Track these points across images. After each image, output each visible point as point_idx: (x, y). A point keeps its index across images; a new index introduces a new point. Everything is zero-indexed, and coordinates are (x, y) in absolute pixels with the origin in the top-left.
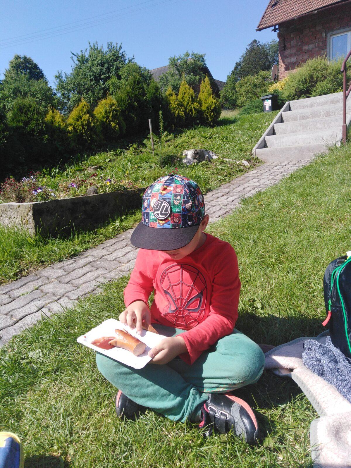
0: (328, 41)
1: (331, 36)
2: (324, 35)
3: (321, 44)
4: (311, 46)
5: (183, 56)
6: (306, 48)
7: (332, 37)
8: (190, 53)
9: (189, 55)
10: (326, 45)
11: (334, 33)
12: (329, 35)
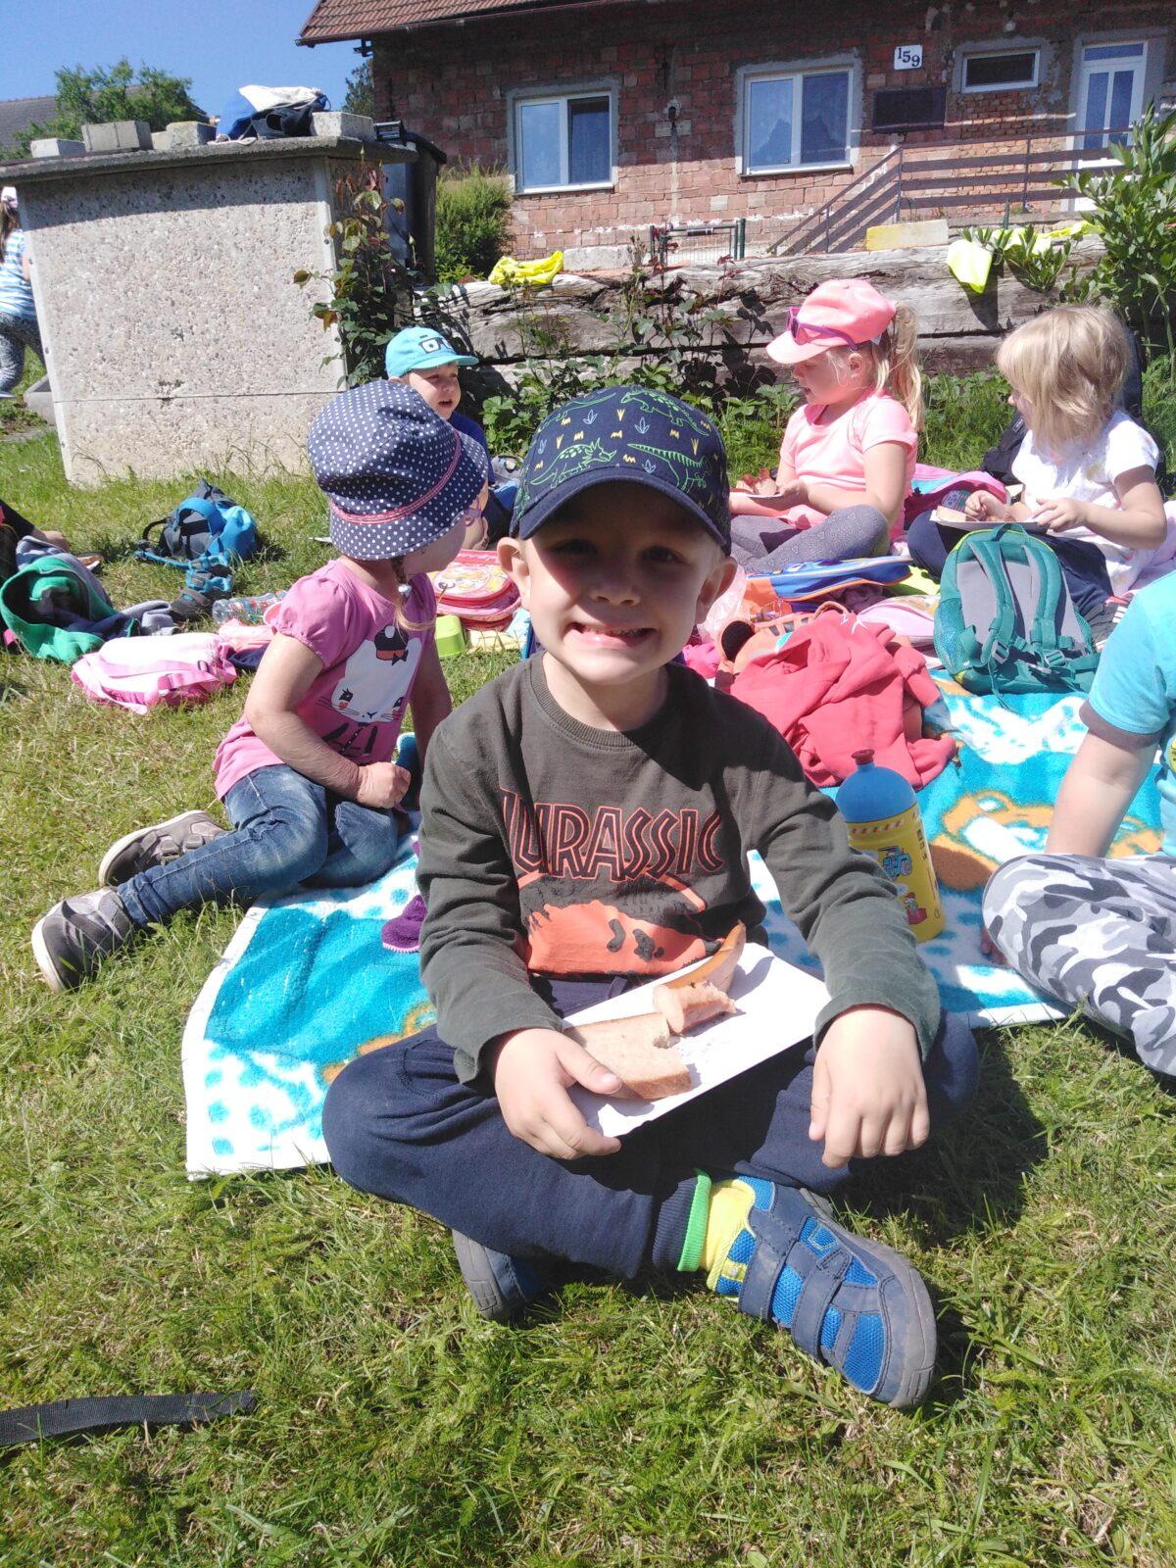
0: (509, 115)
1: (515, 100)
2: (497, 93)
3: (490, 119)
4: (466, 121)
5: (108, 73)
6: (450, 123)
7: (519, 105)
8: (136, 67)
9: (129, 74)
10: (504, 125)
11: (522, 92)
12: (509, 97)
